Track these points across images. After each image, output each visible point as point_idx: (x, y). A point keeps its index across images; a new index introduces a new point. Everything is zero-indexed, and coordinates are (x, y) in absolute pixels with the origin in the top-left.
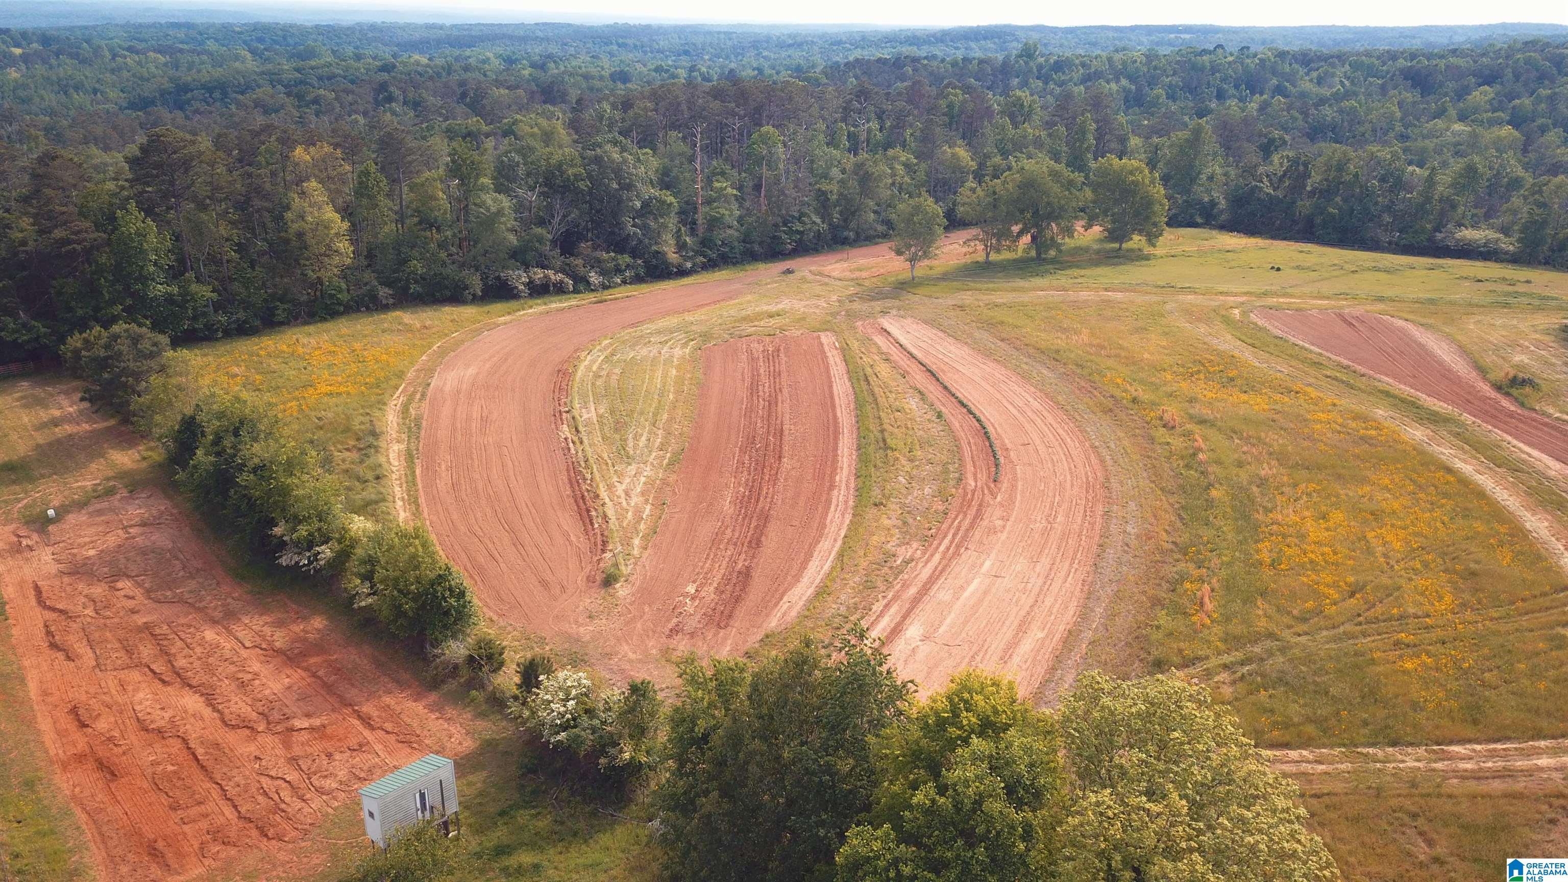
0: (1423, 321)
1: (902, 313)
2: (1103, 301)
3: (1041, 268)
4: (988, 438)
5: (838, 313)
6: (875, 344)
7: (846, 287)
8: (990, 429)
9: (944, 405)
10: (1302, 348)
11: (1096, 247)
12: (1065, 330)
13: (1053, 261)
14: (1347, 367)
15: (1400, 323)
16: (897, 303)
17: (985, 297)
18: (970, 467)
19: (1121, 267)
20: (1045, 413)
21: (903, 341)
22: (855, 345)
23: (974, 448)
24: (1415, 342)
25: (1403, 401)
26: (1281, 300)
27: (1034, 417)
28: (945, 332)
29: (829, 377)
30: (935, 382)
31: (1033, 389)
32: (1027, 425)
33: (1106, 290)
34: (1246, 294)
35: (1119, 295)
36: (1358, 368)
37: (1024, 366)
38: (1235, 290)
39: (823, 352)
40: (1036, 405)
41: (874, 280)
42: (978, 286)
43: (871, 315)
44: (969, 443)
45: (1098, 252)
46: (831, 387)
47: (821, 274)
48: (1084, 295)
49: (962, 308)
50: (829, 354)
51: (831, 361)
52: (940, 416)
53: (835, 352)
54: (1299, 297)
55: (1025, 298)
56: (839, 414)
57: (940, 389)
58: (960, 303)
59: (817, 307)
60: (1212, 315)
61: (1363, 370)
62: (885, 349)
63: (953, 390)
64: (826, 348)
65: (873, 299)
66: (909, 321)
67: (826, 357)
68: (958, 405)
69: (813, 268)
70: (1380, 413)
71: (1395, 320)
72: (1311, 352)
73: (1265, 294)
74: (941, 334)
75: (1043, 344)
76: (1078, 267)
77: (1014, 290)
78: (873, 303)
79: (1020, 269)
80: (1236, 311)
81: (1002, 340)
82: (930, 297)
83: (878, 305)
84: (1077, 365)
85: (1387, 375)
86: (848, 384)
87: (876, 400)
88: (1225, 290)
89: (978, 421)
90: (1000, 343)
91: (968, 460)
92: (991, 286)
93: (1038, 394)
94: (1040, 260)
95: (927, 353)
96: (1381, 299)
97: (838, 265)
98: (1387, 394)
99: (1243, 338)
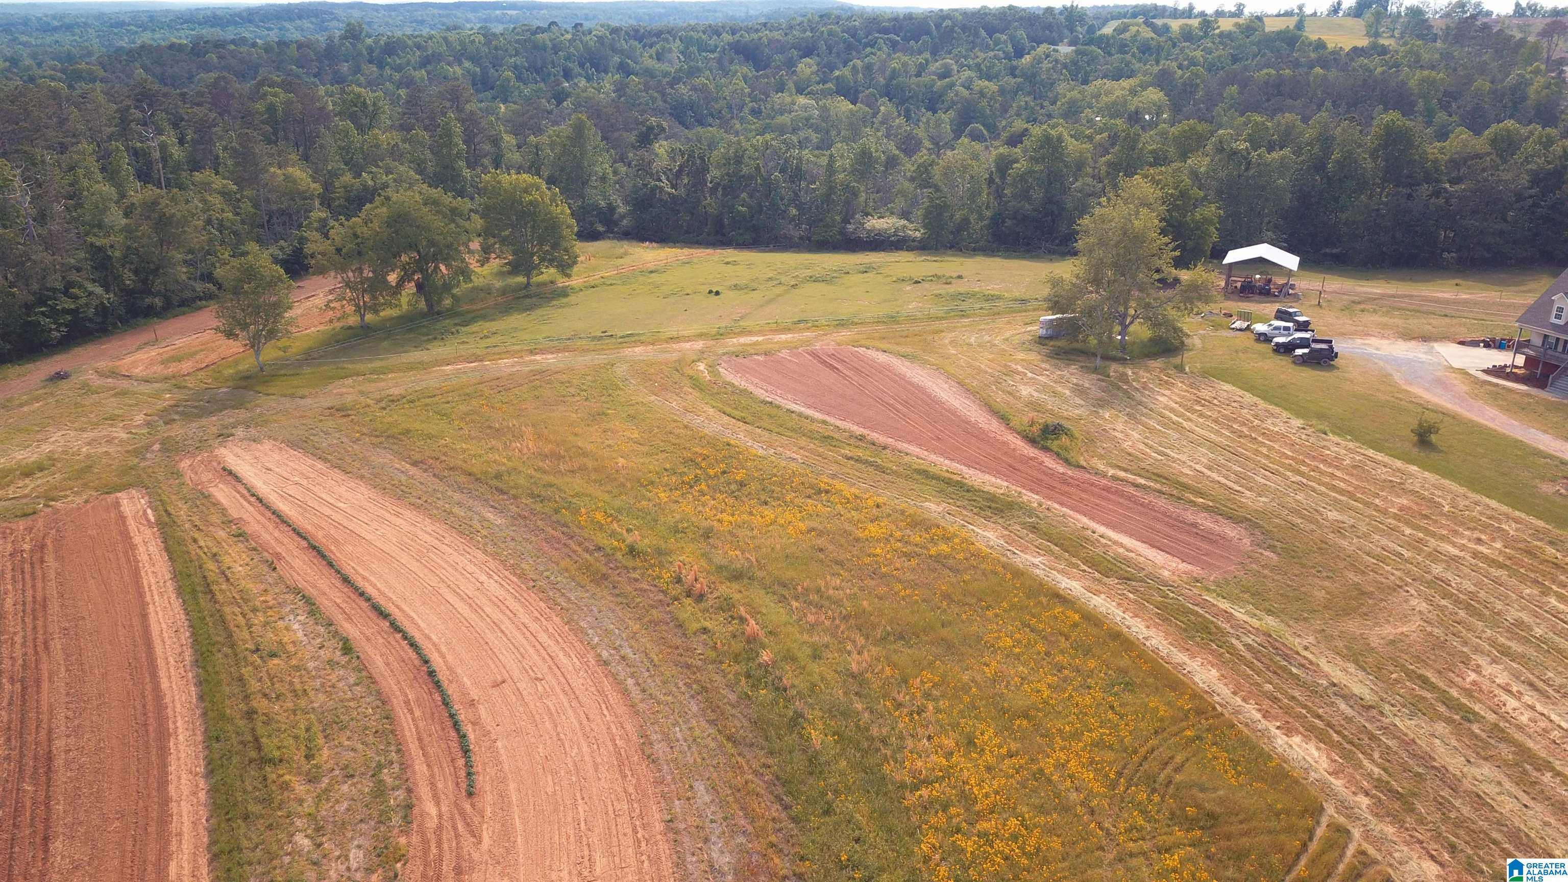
0: (902, 349)
1: (253, 431)
2: (535, 373)
3: (439, 326)
4: (438, 685)
5: (148, 448)
6: (216, 504)
7: (157, 395)
8: (437, 662)
9: (349, 618)
10: (800, 415)
11: (498, 284)
12: (498, 433)
13: (452, 313)
14: (862, 438)
15: (881, 357)
16: (242, 414)
17: (371, 387)
18: (420, 767)
19: (539, 312)
20: (511, 602)
21: (263, 488)
22: (181, 511)
23: (417, 713)
24: (912, 384)
25: (949, 482)
26: (743, 340)
27: (496, 615)
28: (326, 460)
29: (141, 595)
30: (326, 570)
31: (480, 555)
32: (490, 636)
33: (531, 352)
34: (701, 336)
35: (550, 360)
36: (874, 436)
37: (456, 510)
38: (686, 333)
39: (126, 536)
40: (492, 586)
41: (201, 375)
42: (360, 367)
43: (202, 445)
44: (407, 703)
45: (503, 292)
46: (144, 616)
47: (113, 373)
48: (506, 364)
49: (342, 411)
50: (137, 540)
51: (143, 557)
52: (347, 649)
53: (148, 532)
54: (760, 333)
55: (431, 380)
56: (165, 684)
57: (338, 583)
58: (337, 403)
59: (110, 441)
60: (677, 376)
61: (882, 439)
62: (234, 513)
63: (360, 583)
64: (132, 525)
65: (203, 412)
66: (267, 445)
67: (133, 547)
68: (373, 615)
69: (102, 364)
70: (934, 508)
71: (872, 353)
72: (813, 420)
73: (720, 335)
74: (320, 465)
75: (476, 466)
76: (484, 318)
77: (411, 367)
78: (204, 421)
79: (411, 330)
80: (702, 366)
81: (415, 464)
82: (293, 396)
83: (212, 424)
84: (532, 495)
85: (909, 442)
86: (177, 604)
87: (230, 636)
88: (675, 334)
89: (413, 645)
90: (413, 471)
91: (413, 746)
92: (377, 364)
93: (493, 564)
94: (433, 313)
95: (304, 507)
96: (842, 324)
97: (141, 355)
98: (924, 473)
99: (728, 410)
